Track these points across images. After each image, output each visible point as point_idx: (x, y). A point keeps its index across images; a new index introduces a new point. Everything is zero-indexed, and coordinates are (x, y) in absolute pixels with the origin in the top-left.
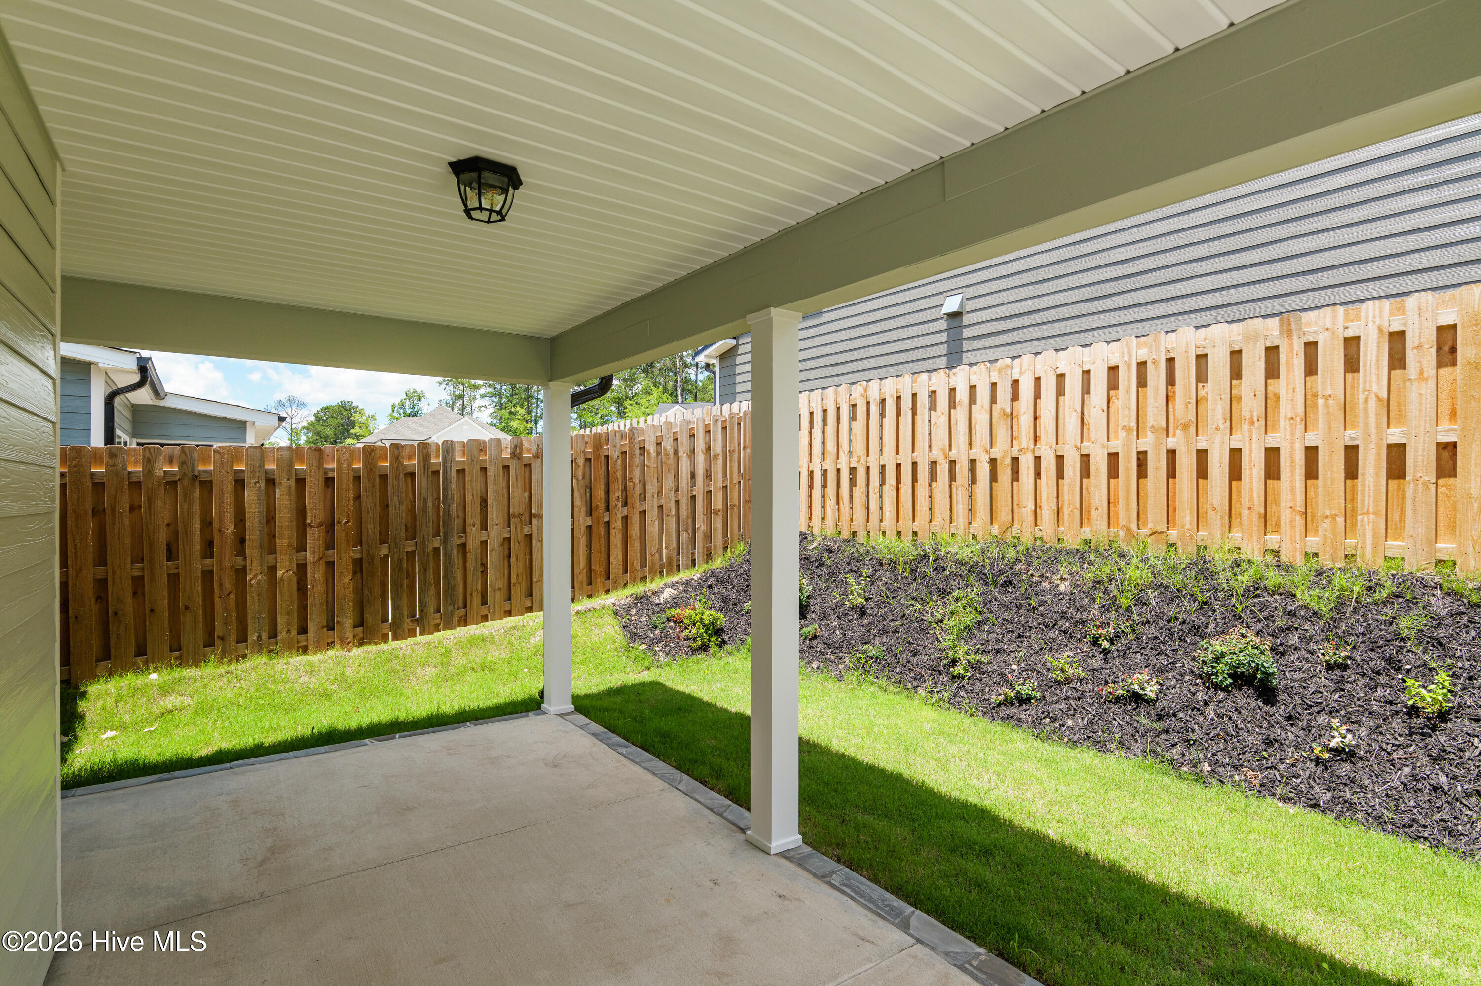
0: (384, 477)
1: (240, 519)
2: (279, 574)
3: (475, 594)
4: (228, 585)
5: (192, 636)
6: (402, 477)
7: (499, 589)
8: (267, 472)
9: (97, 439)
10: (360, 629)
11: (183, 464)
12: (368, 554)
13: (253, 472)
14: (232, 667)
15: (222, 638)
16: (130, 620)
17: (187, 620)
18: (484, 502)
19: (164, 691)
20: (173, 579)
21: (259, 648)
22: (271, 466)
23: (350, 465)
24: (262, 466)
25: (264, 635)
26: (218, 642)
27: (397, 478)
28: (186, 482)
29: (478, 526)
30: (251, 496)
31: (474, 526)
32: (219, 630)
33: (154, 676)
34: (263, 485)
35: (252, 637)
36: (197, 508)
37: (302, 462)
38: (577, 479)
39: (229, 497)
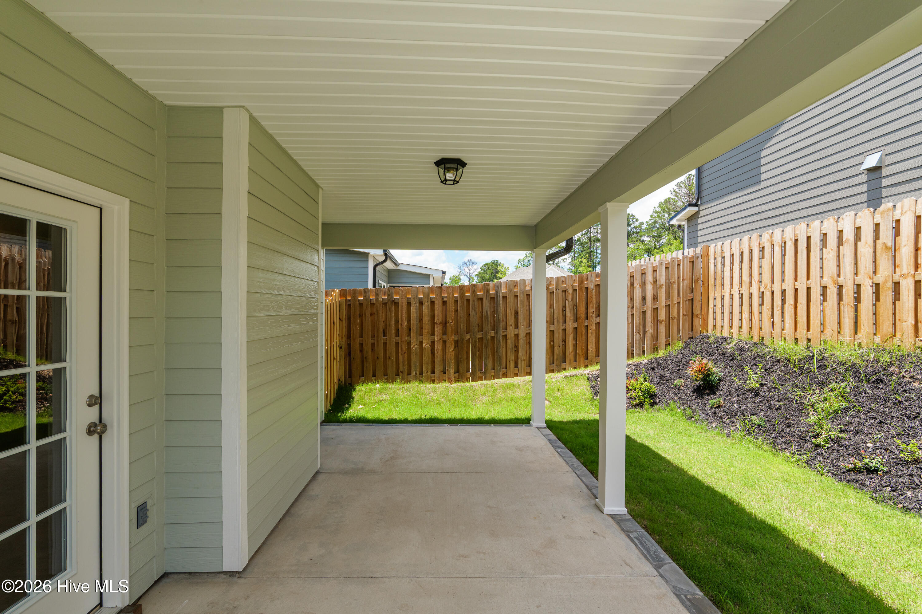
0: (468, 301)
1: (409, 320)
2: (424, 345)
3: (511, 362)
4: (404, 349)
5: (391, 370)
6: (476, 300)
7: (524, 360)
8: (419, 299)
9: (370, 286)
10: (457, 375)
11: (389, 295)
12: (461, 338)
13: (414, 299)
14: (405, 386)
15: (402, 372)
16: (370, 360)
17: (389, 363)
18: (517, 313)
19: (381, 392)
20: (385, 344)
21: (416, 378)
22: (421, 296)
23: (453, 295)
24: (417, 296)
25: (418, 373)
26: (400, 374)
27: (474, 301)
28: (390, 303)
29: (513, 326)
30: (413, 309)
31: (511, 326)
32: (401, 369)
33: (378, 385)
34: (418, 304)
35: (413, 373)
36: (393, 314)
37: (433, 293)
38: (568, 301)
39: (405, 310)
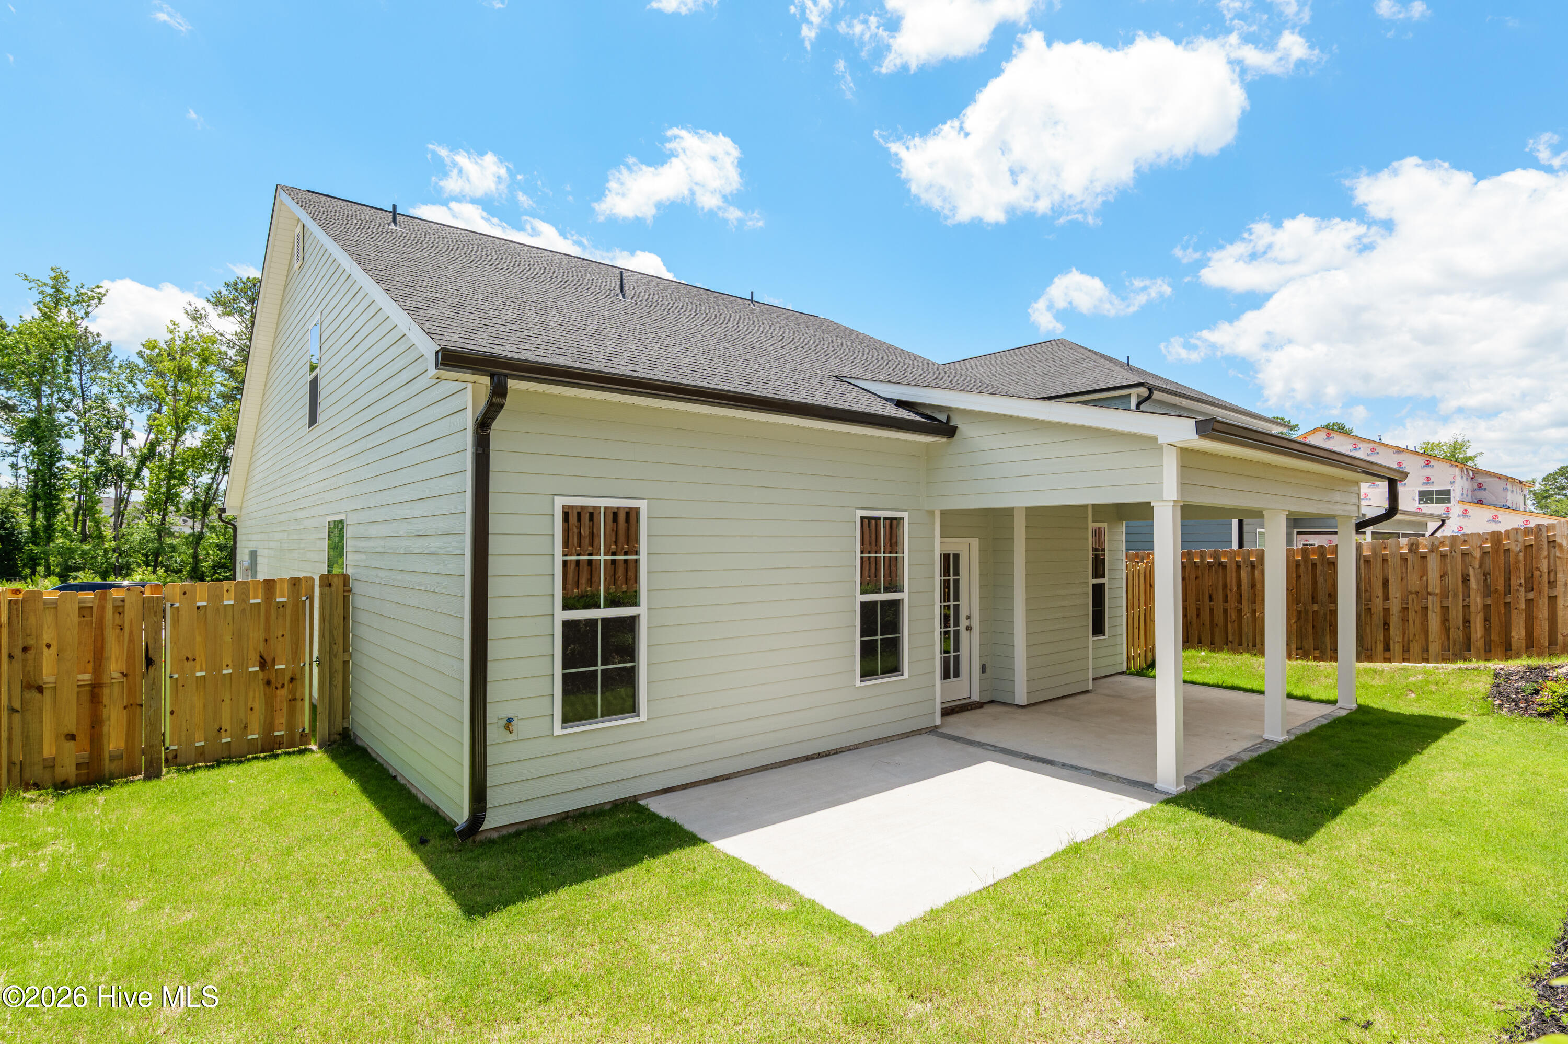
0: (1314, 565)
1: (1239, 586)
2: (1257, 614)
3: (1378, 642)
4: (1234, 617)
5: (1218, 639)
6: (1326, 564)
7: (1398, 642)
8: (1252, 562)
9: (1235, 546)
10: (1300, 651)
11: (1215, 558)
12: (1305, 609)
13: (1245, 562)
14: (1232, 657)
15: (1231, 642)
16: (1195, 626)
17: (1217, 630)
18: (1386, 583)
19: (1203, 660)
20: (1211, 610)
21: (1247, 651)
22: (1253, 559)
23: (1294, 557)
24: (1249, 558)
25: (1250, 645)
26: (1230, 644)
27: (1322, 565)
28: (1216, 566)
29: (1381, 598)
30: (1244, 574)
31: (1378, 597)
32: (1230, 638)
33: (1203, 653)
34: (1249, 568)
35: (1245, 644)
36: (1221, 579)
38: (1474, 568)
39: (1234, 574)
